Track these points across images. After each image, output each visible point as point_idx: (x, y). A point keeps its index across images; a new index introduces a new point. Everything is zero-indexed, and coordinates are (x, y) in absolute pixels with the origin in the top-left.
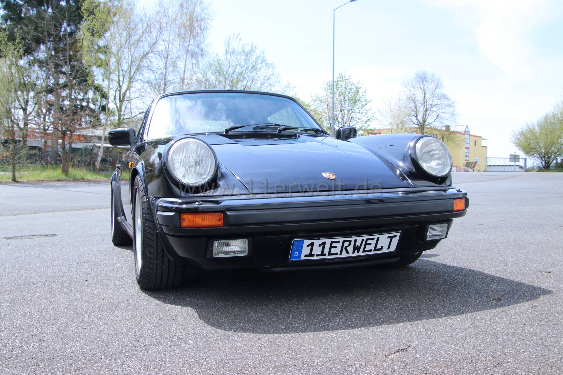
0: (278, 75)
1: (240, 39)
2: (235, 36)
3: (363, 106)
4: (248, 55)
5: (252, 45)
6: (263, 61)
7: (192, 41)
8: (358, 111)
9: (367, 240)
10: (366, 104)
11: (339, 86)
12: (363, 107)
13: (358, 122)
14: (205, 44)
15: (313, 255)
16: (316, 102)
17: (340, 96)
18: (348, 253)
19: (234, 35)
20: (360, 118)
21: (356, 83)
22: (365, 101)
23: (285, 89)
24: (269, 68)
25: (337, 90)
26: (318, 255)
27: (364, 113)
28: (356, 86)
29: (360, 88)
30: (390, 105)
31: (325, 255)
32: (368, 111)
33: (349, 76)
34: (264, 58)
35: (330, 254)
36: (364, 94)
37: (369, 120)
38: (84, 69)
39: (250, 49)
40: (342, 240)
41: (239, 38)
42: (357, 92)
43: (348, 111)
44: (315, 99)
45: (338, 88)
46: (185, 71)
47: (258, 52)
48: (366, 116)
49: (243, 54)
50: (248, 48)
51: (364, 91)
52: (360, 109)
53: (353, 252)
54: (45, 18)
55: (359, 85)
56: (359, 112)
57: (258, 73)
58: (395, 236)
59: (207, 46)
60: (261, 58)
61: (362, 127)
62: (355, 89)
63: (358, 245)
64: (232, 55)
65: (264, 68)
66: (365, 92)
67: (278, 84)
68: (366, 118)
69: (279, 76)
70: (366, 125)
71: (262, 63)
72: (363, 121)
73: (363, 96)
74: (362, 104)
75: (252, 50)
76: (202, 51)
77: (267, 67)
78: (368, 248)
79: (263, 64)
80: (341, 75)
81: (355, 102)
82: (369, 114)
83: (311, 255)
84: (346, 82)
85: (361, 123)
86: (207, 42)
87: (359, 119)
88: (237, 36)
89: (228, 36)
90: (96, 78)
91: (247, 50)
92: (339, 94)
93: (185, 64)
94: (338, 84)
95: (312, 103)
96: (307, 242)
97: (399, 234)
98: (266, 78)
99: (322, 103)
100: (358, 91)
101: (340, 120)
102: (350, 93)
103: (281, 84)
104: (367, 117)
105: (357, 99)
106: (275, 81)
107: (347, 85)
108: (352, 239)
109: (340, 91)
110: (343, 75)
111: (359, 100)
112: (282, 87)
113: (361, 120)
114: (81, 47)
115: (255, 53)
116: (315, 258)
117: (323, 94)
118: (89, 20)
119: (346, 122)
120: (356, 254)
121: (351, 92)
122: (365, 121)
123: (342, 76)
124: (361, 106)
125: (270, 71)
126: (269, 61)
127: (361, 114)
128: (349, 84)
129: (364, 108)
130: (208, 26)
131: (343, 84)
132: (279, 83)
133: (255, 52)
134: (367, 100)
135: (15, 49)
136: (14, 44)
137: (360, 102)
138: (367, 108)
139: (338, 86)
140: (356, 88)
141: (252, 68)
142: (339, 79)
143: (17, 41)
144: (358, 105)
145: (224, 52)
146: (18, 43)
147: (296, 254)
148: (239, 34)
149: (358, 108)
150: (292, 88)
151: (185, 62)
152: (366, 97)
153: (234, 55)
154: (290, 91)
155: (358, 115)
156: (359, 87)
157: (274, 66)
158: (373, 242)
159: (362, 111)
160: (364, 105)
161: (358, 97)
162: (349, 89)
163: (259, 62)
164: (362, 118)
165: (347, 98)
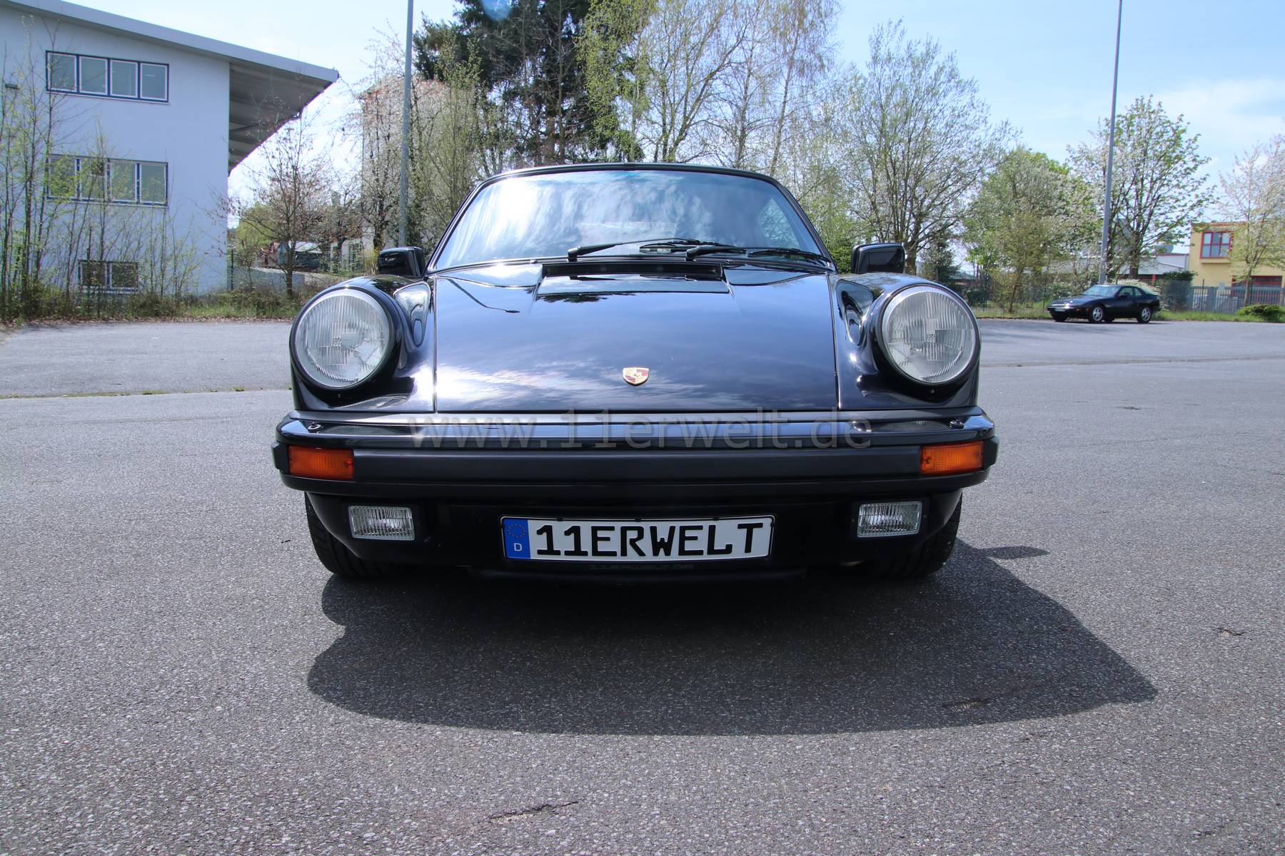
0: (983, 104)
1: (903, 32)
2: (893, 26)
3: (1187, 172)
4: (919, 64)
5: (929, 44)
6: (952, 75)
7: (800, 40)
8: (1175, 182)
9: (683, 529)
10: (1195, 168)
11: (1134, 128)
12: (1189, 173)
13: (1175, 208)
14: (827, 45)
15: (558, 553)
16: (1079, 163)
17: (1135, 149)
18: (641, 553)
19: (890, 23)
20: (1180, 198)
21: (1174, 120)
22: (1194, 160)
23: (997, 135)
24: (962, 91)
25: (1129, 136)
26: (567, 553)
27: (1189, 188)
28: (1174, 126)
29: (1184, 131)
30: (1251, 169)
31: (585, 554)
32: (1199, 182)
33: (1160, 104)
34: (953, 70)
35: (595, 552)
36: (1194, 146)
37: (1200, 202)
38: (588, 104)
39: (924, 51)
40: (618, 525)
41: (900, 29)
42: (1176, 141)
43: (1153, 182)
44: (1077, 155)
45: (1132, 131)
46: (785, 102)
47: (940, 59)
48: (1193, 194)
49: (910, 63)
50: (920, 50)
51: (1192, 138)
52: (1180, 179)
53: (656, 553)
54: (521, 12)
55: (1181, 123)
56: (1177, 186)
57: (940, 103)
58: (760, 525)
59: (830, 49)
60: (947, 70)
61: (1183, 218)
62: (1171, 133)
63: (662, 539)
64: (885, 67)
65: (954, 91)
66: (1195, 139)
67: (982, 127)
68: (1193, 197)
69: (985, 108)
70: (1192, 214)
71: (949, 81)
72: (1185, 205)
73: (1190, 150)
74: (1185, 167)
75: (928, 54)
76: (821, 60)
77: (959, 89)
78: (689, 546)
79: (952, 83)
80: (1140, 102)
81: (1169, 162)
82: (1202, 189)
83: (551, 551)
84: (1150, 118)
85: (1181, 209)
86: (830, 40)
87: (1177, 201)
88: (896, 27)
89: (878, 26)
90: (621, 119)
91: (918, 54)
92: (1133, 145)
93: (786, 88)
94: (1131, 122)
95: (1071, 164)
96: (534, 525)
97: (770, 521)
98: (956, 113)
99: (1093, 164)
100: (1179, 138)
101: (1132, 203)
102: (1158, 143)
103: (988, 125)
104: (1197, 196)
105: (1174, 155)
106: (977, 118)
107: (1154, 125)
108: (646, 525)
109: (1135, 137)
110: (1145, 101)
111: (1180, 159)
112: (990, 132)
113: (1182, 203)
114: (584, 62)
115: (934, 61)
116: (562, 558)
117: (1096, 145)
118: (599, 9)
119: (1145, 207)
120: (662, 557)
121: (1161, 140)
122: (1190, 204)
123: (1143, 106)
124: (1183, 172)
125: (965, 99)
126: (964, 75)
127: (1181, 190)
128: (1158, 122)
129: (1190, 176)
130: (836, 9)
131: (1144, 122)
132: (986, 123)
133: (933, 58)
134: (1198, 159)
135: (467, 73)
136: (465, 65)
137: (1181, 162)
138: (1196, 175)
139: (1130, 128)
140: (1174, 131)
141: (928, 92)
142: (1135, 112)
143: (471, 59)
144: (1176, 169)
145: (870, 60)
146: (472, 63)
147: (517, 547)
148: (900, 21)
149: (1175, 177)
150: (1013, 132)
151: (787, 83)
152: (1196, 152)
153: (890, 65)
154: (1009, 140)
155: (1175, 192)
156: (1180, 129)
157: (976, 86)
158: (703, 535)
159: (1184, 182)
160: (1191, 170)
161: (1178, 152)
162: (1157, 133)
163: (943, 78)
164: (1184, 198)
165: (1150, 153)
